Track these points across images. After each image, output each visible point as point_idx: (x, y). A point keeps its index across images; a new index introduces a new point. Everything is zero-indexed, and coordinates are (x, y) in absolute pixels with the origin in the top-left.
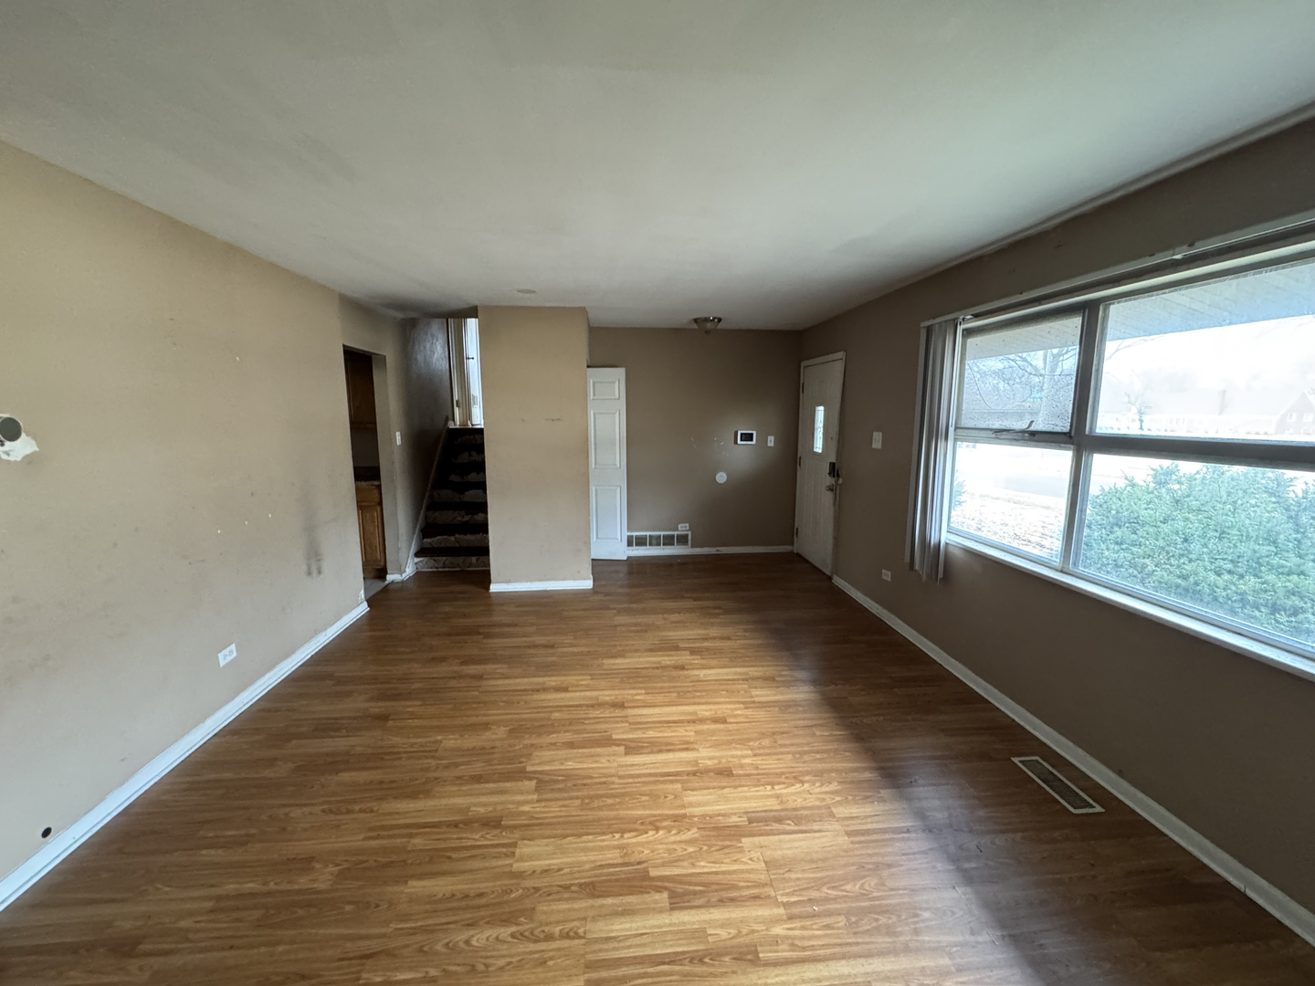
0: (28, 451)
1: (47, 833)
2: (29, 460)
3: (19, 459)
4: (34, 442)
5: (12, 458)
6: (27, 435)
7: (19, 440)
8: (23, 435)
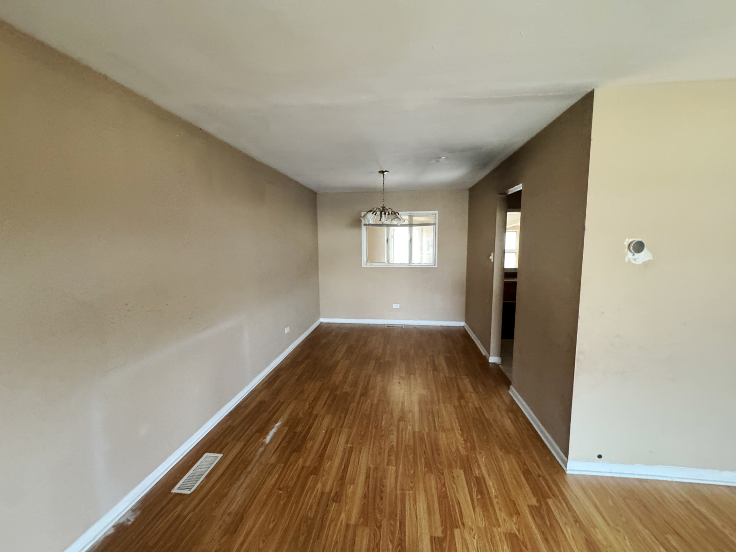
0: (647, 259)
1: (600, 457)
2: (646, 264)
3: (640, 263)
4: (651, 255)
5: (637, 263)
6: (648, 250)
7: (643, 252)
8: (645, 249)
